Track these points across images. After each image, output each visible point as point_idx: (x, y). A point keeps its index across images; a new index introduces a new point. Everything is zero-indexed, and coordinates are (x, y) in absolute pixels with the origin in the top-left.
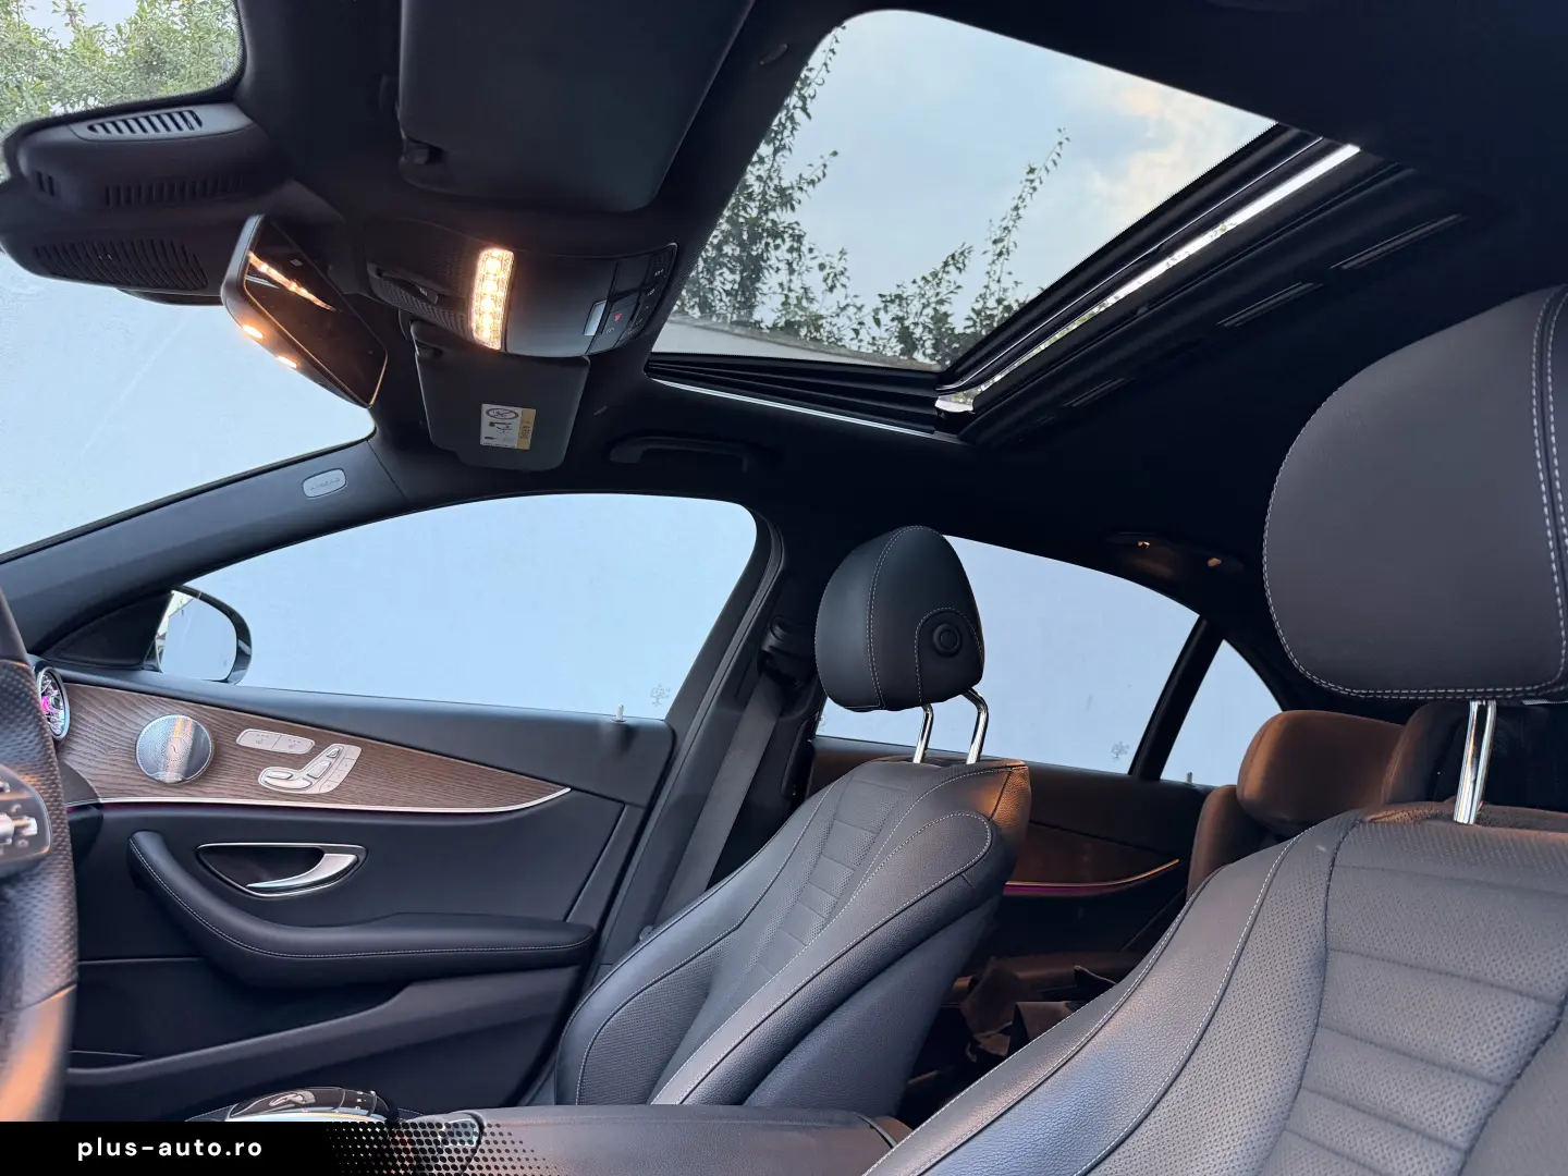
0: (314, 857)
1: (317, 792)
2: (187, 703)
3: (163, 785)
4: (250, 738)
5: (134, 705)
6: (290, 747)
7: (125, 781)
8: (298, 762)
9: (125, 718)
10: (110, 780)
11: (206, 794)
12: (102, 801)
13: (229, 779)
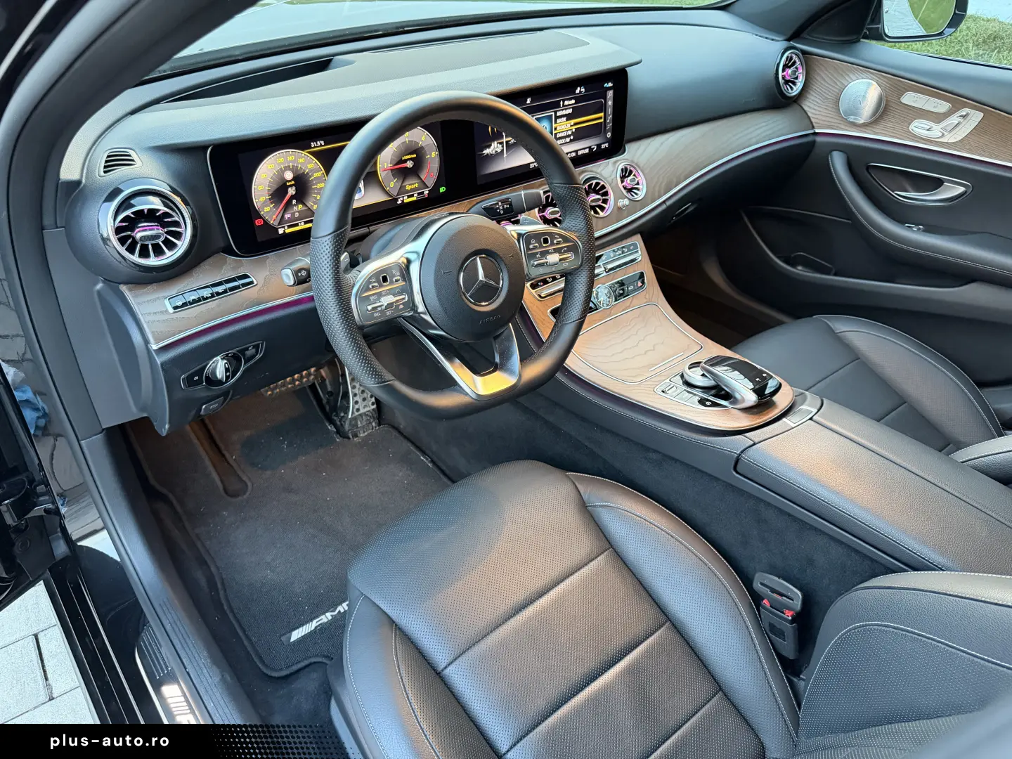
0: (938, 184)
1: (946, 141)
2: (872, 71)
3: (854, 125)
4: (910, 99)
5: (843, 71)
6: (935, 107)
7: (831, 120)
8: (938, 118)
9: (836, 79)
10: (824, 119)
11: (876, 133)
12: (817, 131)
13: (891, 125)
